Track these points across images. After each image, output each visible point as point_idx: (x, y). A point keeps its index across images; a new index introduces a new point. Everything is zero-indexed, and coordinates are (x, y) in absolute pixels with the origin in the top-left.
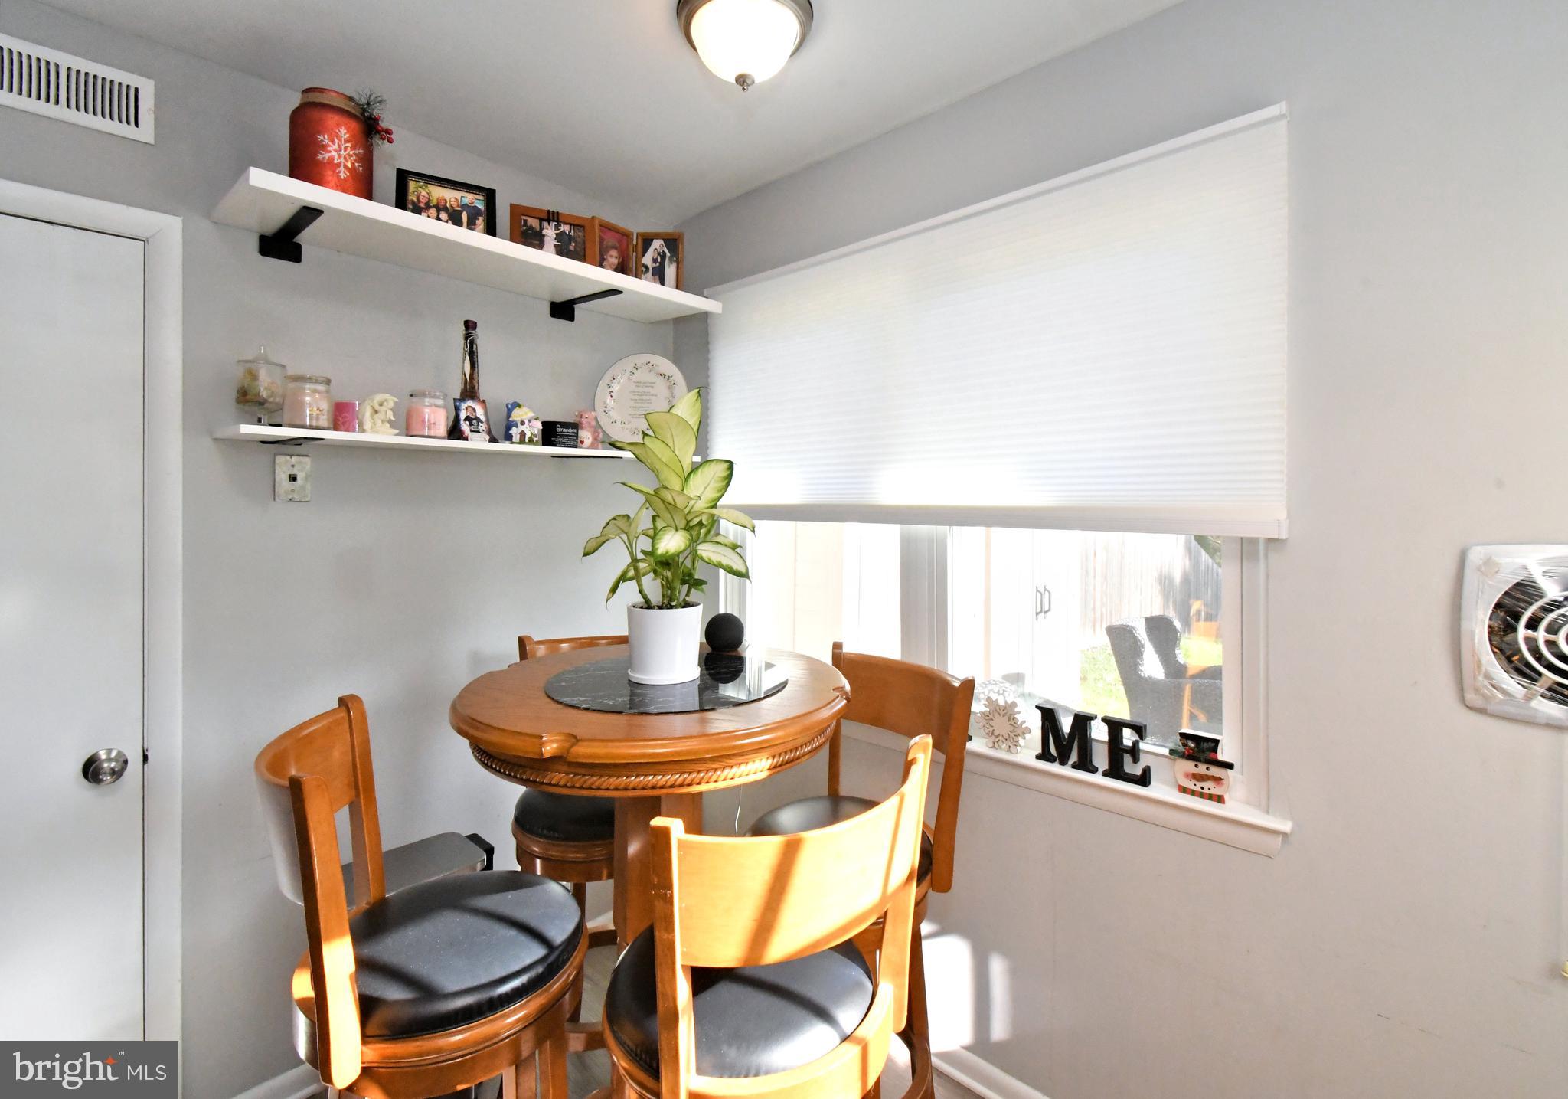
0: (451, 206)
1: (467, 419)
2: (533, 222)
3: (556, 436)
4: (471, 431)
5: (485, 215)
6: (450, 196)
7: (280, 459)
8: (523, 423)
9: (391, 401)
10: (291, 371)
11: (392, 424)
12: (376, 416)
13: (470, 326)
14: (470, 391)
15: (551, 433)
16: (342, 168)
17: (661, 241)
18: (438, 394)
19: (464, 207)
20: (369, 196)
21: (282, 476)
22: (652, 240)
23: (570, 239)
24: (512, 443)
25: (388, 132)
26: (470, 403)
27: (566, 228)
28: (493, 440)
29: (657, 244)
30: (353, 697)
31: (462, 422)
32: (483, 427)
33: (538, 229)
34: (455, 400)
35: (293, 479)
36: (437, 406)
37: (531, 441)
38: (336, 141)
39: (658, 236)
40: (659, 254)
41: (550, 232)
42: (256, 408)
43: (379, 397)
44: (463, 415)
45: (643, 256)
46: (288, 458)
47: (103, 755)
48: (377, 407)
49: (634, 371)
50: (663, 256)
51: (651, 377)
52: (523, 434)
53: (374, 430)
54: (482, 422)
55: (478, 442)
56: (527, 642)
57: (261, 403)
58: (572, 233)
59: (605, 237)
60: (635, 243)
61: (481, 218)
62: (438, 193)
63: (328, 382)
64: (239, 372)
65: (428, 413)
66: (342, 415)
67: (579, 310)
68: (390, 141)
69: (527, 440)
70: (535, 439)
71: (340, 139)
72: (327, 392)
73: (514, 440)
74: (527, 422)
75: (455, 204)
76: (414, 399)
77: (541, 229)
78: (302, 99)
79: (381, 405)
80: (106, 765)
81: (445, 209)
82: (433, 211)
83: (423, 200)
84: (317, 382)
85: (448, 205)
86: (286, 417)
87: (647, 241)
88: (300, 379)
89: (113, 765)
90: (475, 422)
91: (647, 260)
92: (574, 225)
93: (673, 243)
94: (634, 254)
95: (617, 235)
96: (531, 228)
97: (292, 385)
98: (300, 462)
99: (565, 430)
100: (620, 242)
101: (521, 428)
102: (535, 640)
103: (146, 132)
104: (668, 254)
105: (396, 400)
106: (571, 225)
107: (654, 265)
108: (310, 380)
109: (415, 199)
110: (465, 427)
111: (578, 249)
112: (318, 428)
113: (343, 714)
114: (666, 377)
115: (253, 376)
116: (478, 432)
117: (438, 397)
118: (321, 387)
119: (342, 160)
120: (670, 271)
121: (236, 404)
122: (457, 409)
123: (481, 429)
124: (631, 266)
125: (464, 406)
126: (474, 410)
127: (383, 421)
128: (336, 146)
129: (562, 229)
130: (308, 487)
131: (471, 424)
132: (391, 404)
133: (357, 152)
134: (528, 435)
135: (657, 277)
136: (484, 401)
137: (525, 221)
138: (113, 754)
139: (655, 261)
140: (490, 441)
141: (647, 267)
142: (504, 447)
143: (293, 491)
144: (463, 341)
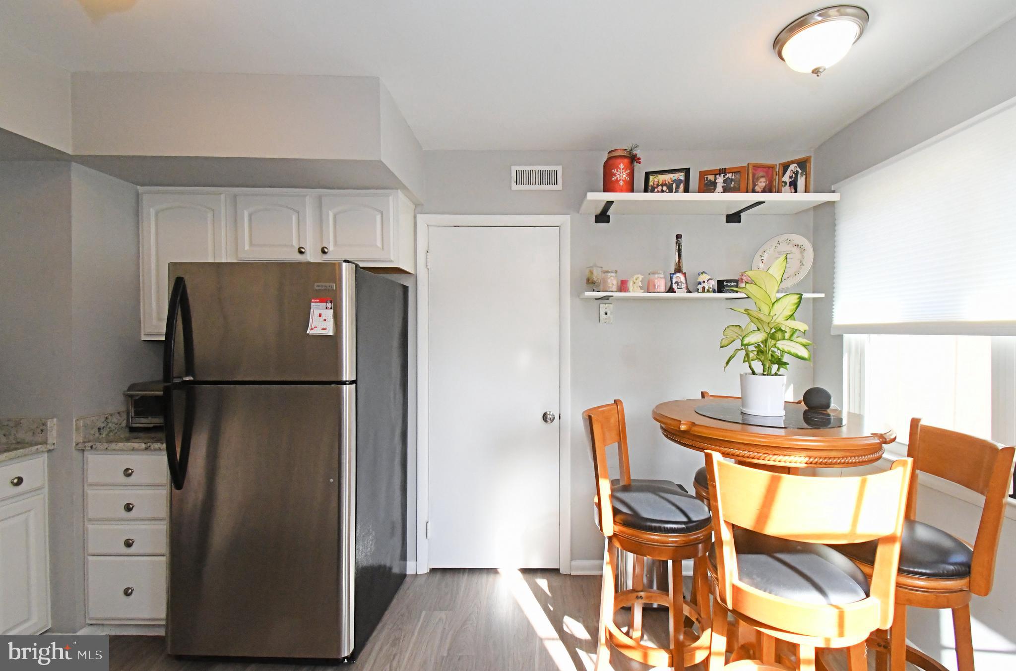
0: (668, 182)
1: (676, 282)
2: (711, 178)
3: (724, 287)
4: (678, 288)
5: (684, 182)
6: (667, 178)
7: (602, 306)
8: (704, 282)
9: (641, 277)
10: (605, 269)
11: (641, 288)
12: (634, 285)
13: (678, 237)
14: (678, 270)
15: (721, 286)
16: (621, 181)
17: (796, 165)
18: (661, 272)
19: (674, 181)
20: (632, 191)
21: (602, 313)
22: (789, 165)
23: (732, 180)
24: (699, 293)
25: (639, 159)
26: (679, 275)
27: (729, 175)
28: (689, 292)
29: (793, 167)
30: (620, 401)
31: (673, 284)
32: (684, 286)
33: (714, 180)
34: (670, 274)
35: (606, 314)
36: (661, 278)
37: (708, 291)
38: (619, 170)
39: (792, 162)
40: (794, 173)
41: (720, 180)
42: (592, 285)
43: (635, 277)
44: (674, 281)
45: (783, 176)
46: (604, 305)
47: (548, 413)
48: (635, 280)
49: (778, 245)
50: (796, 173)
51: (789, 248)
52: (704, 288)
53: (633, 291)
54: (684, 284)
55: (681, 294)
56: (705, 395)
57: (594, 283)
58: (733, 178)
59: (756, 172)
60: (777, 170)
61: (682, 184)
62: (662, 178)
63: (616, 272)
64: (587, 271)
65: (657, 282)
66: (623, 286)
67: (743, 215)
68: (640, 163)
69: (706, 291)
70: (710, 290)
71: (620, 169)
72: (616, 276)
73: (699, 291)
74: (706, 281)
75: (670, 181)
76: (651, 275)
77: (715, 179)
78: (608, 156)
79: (636, 280)
80: (549, 416)
81: (666, 185)
82: (660, 188)
83: (656, 183)
84: (612, 272)
85: (667, 183)
86: (601, 288)
87: (785, 167)
88: (607, 272)
89: (551, 416)
90: (680, 284)
91: (786, 178)
92: (735, 172)
93: (803, 164)
94: (777, 177)
95: (765, 169)
96: (710, 180)
97: (604, 275)
98: (608, 307)
99: (729, 284)
100: (767, 172)
101: (703, 285)
102: (710, 394)
103: (559, 187)
104: (800, 171)
105: (643, 277)
106: (732, 173)
107: (790, 180)
108: (609, 272)
109: (652, 184)
110: (675, 286)
111: (736, 185)
112: (612, 292)
113: (615, 406)
114: (799, 246)
115: (591, 272)
116: (681, 288)
117: (660, 274)
118: (613, 275)
119: (621, 178)
120: (801, 182)
121: (586, 284)
122: (671, 278)
123: (683, 287)
124: (775, 184)
125: (675, 276)
126: (680, 278)
127: (637, 287)
128: (619, 173)
129: (727, 176)
130: (612, 316)
131: (678, 285)
132: (641, 279)
133: (627, 172)
134: (707, 288)
135: (792, 187)
136: (685, 273)
137: (707, 178)
138: (551, 414)
139: (791, 177)
140: (687, 292)
141: (786, 183)
142: (695, 295)
143: (606, 319)
144: (675, 245)
